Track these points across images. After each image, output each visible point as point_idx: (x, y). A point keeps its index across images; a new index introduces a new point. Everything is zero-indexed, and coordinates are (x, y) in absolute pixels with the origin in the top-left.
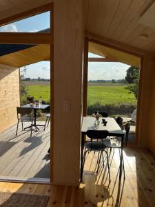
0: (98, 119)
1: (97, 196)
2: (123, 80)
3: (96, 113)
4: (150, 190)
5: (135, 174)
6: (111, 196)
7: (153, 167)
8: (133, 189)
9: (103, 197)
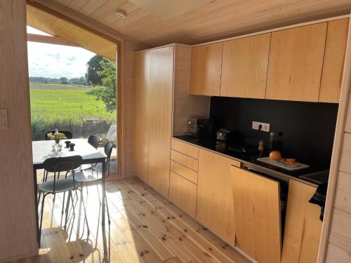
0: (57, 142)
1: (72, 258)
2: (82, 79)
3: (54, 132)
4: (146, 227)
5: (124, 213)
6: (96, 249)
7: (144, 198)
8: (123, 231)
9: (81, 255)
